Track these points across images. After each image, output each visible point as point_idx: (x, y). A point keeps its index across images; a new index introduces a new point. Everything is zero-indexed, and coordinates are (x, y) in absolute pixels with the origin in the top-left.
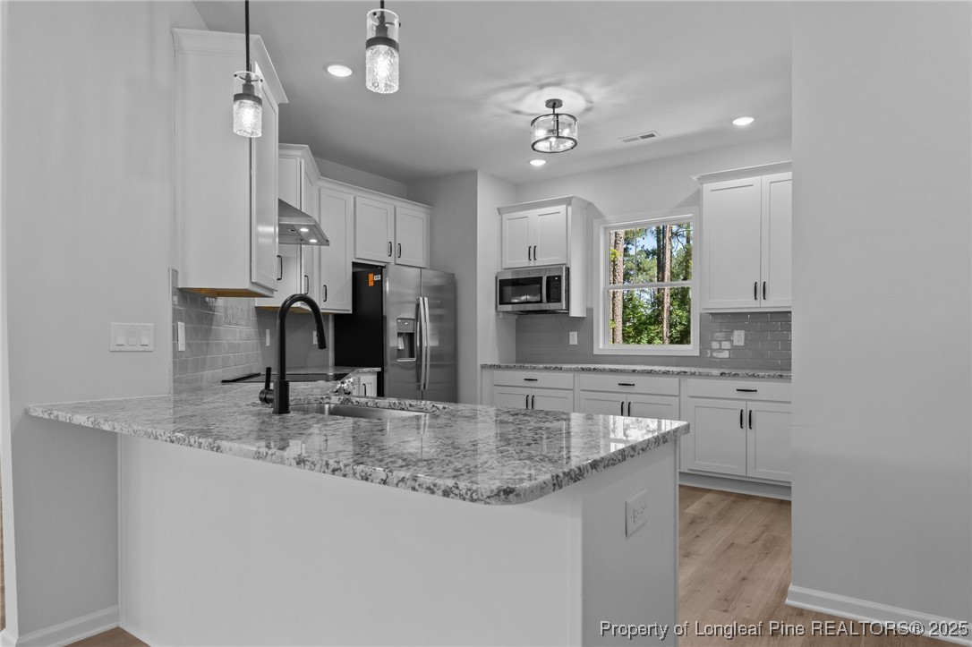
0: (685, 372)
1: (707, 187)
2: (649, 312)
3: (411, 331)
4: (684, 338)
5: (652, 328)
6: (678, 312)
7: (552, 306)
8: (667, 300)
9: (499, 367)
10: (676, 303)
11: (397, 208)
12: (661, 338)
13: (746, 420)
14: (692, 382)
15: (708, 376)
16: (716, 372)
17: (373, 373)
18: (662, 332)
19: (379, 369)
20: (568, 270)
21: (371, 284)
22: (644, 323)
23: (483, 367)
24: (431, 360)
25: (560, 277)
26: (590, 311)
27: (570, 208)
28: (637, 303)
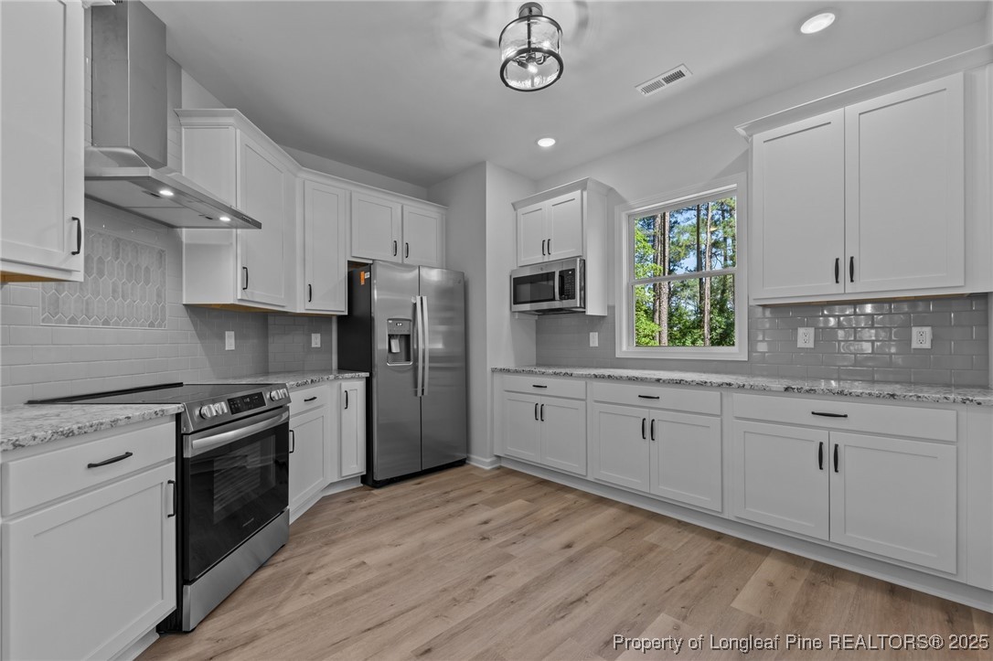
0: (730, 385)
1: (758, 138)
2: (693, 318)
3: (406, 333)
4: (724, 338)
5: (695, 331)
6: (717, 318)
7: (566, 304)
8: (708, 307)
9: (508, 371)
10: (716, 311)
11: (405, 207)
12: (703, 340)
13: (829, 458)
14: (738, 397)
15: (764, 390)
16: (778, 385)
17: (359, 378)
18: (703, 334)
19: (367, 374)
20: (584, 262)
21: (363, 283)
22: (689, 328)
23: (494, 370)
24: (430, 362)
25: (573, 270)
26: (611, 309)
27: (585, 194)
28: (683, 312)
